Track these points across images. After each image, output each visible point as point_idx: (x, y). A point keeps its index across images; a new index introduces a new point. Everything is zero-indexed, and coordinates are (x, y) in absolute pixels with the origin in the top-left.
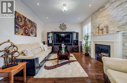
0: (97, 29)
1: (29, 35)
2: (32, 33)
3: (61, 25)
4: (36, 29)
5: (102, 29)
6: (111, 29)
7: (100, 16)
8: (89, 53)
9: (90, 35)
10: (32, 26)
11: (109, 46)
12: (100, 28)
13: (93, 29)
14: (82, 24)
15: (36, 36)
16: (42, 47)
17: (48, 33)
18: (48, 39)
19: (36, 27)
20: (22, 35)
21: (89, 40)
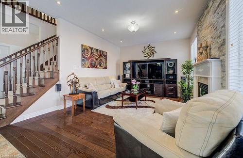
1: (97, 68)
2: (100, 65)
3: (146, 48)
4: (106, 60)
10: (100, 56)
11: (208, 86)
15: (106, 68)
16: (112, 83)
17: (125, 63)
18: (123, 72)
19: (106, 56)
20: (89, 67)
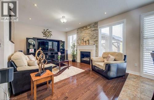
0: (82, 41)
3: (45, 31)
5: (86, 42)
6: (90, 42)
7: (83, 32)
8: (75, 59)
9: (76, 44)
11: (90, 52)
12: (84, 40)
13: (79, 41)
14: (67, 33)
21: (75, 49)
